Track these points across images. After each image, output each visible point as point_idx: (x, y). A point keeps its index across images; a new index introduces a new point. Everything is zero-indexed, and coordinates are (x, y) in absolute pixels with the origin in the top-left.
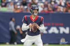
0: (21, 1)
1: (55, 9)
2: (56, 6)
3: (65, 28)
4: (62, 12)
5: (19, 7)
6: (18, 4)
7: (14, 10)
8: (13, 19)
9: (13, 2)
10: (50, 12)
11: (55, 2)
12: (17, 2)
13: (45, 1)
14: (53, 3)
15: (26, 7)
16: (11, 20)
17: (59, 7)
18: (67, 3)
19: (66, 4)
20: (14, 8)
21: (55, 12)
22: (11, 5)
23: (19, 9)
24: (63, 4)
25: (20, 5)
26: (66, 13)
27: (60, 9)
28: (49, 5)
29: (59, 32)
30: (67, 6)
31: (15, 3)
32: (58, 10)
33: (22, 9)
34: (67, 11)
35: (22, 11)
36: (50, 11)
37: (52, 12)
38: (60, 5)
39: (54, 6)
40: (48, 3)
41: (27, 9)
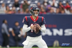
0: (13, 2)
1: (48, 10)
2: (49, 7)
3: (59, 29)
4: (55, 13)
5: (11, 9)
6: (10, 5)
7: (7, 11)
8: (6, 21)
9: (5, 3)
10: (43, 14)
11: (48, 3)
12: (9, 4)
13: (38, 2)
14: (46, 4)
15: (18, 9)
16: (3, 22)
17: (52, 8)
18: (61, 4)
19: (59, 5)
20: (7, 9)
21: (48, 14)
22: (3, 7)
23: (11, 10)
24: (56, 5)
25: (12, 7)
26: (60, 14)
27: (53, 10)
28: (42, 6)
29: (53, 34)
30: (60, 7)
31: (7, 5)
32: (51, 11)
33: (14, 11)
34: (60, 12)
35: (14, 13)
36: (43, 12)
37: (45, 13)
38: (53, 6)
39: (47, 7)
40: (41, 4)
41: (19, 10)
